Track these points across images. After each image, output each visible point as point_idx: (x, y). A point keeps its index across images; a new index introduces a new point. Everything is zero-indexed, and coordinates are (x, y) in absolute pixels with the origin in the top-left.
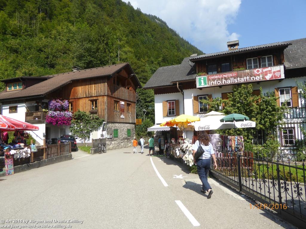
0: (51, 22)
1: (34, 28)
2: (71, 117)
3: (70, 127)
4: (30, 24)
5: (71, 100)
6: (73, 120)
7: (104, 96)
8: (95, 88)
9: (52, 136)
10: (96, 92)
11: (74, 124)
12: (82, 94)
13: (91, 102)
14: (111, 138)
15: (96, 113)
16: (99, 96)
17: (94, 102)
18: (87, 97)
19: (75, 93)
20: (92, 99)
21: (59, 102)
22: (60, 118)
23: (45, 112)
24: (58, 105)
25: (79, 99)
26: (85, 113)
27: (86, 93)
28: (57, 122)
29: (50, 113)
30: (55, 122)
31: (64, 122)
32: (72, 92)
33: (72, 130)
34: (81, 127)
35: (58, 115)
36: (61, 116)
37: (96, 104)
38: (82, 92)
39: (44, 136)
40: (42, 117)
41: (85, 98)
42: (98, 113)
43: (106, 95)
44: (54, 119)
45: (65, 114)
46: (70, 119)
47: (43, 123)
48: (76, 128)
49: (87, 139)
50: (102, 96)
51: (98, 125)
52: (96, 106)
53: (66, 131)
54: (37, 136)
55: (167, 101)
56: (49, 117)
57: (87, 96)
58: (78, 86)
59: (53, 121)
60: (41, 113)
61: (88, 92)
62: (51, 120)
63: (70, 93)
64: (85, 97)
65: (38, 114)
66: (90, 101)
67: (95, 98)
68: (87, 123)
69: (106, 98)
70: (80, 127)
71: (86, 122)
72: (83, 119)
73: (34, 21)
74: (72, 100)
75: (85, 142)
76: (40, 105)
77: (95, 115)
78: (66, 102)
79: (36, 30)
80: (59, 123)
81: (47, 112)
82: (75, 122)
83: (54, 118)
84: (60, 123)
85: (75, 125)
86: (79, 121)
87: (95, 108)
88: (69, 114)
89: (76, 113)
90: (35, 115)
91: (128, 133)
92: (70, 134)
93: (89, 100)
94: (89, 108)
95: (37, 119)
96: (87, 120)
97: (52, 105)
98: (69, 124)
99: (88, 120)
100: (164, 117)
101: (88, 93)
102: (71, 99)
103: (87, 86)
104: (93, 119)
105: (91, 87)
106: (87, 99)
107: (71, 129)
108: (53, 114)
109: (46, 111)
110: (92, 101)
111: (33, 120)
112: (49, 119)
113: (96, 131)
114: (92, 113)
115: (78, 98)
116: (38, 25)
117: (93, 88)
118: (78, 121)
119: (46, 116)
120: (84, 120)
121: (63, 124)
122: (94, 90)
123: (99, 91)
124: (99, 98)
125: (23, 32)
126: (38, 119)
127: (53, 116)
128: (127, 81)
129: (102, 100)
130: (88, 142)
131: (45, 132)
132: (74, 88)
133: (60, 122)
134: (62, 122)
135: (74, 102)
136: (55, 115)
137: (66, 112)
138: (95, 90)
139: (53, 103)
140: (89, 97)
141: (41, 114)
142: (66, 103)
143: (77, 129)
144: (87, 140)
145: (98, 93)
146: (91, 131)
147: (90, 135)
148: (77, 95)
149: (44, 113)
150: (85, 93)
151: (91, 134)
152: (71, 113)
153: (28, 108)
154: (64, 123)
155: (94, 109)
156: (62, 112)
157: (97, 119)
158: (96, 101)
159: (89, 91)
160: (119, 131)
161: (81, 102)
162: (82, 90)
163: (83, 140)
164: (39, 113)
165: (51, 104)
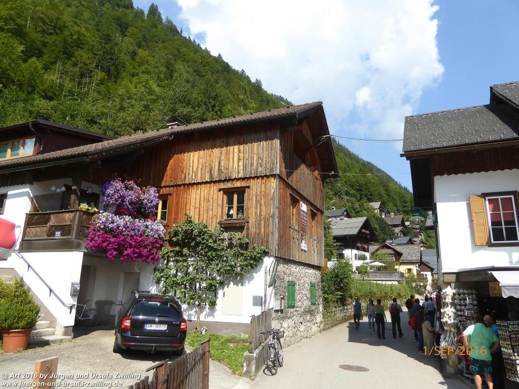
0: (117, 82)
1: (86, 89)
2: (161, 239)
3: (155, 270)
4: (79, 84)
5: (164, 189)
6: (166, 249)
7: (267, 176)
8: (241, 155)
9: (99, 294)
10: (245, 167)
11: (168, 261)
12: (199, 172)
13: (225, 197)
14: (282, 311)
15: (240, 228)
16: (254, 178)
17: (235, 197)
18: (215, 182)
19: (179, 169)
20: (229, 185)
21: (132, 189)
22: (132, 236)
23: (87, 213)
24: (131, 196)
25: (188, 188)
26: (206, 227)
27: (211, 170)
28: (120, 248)
29: (104, 217)
30: (115, 250)
31: (140, 251)
32: (169, 167)
33: (162, 276)
34: (191, 269)
35: (125, 226)
36: (134, 230)
37: (241, 201)
38: (200, 166)
39: (73, 295)
40: (75, 227)
41: (206, 183)
42: (248, 229)
43: (273, 176)
44: (112, 240)
45: (147, 226)
46: (158, 243)
47: (77, 247)
48: (173, 272)
49: (207, 310)
50: (262, 177)
51: (247, 266)
52: (240, 209)
53: (142, 280)
54: (51, 291)
55: (484, 195)
56: (99, 231)
57: (216, 178)
58: (188, 152)
59: (108, 244)
60: (75, 216)
61: (217, 167)
62: (103, 242)
63: (165, 170)
64: (208, 179)
65: (63, 219)
66: (222, 192)
67: (238, 184)
68: (211, 260)
69: (274, 183)
70: (188, 269)
71: (209, 254)
72: (197, 244)
73: (88, 80)
74: (168, 188)
75: (198, 317)
76: (75, 190)
77: (238, 235)
78: (152, 191)
79: (88, 94)
80: (126, 252)
81: (95, 213)
82: (172, 254)
83: (114, 237)
84: (127, 255)
85: (171, 264)
86: (185, 251)
87: (237, 214)
88: (156, 227)
89: (180, 226)
90: (53, 221)
91: (311, 295)
92: (153, 290)
93: (220, 190)
94: (220, 214)
95: (58, 234)
96: (211, 249)
97: (112, 192)
98: (152, 259)
99: (216, 250)
100: (476, 246)
101: (219, 170)
102: (165, 187)
103: (216, 151)
104: (231, 246)
105: (227, 154)
106: (214, 188)
107: (158, 274)
108: (113, 222)
109: (92, 211)
110: (229, 193)
111: (46, 237)
112: (96, 238)
113: (236, 283)
114: (227, 227)
115: (184, 185)
116: (92, 86)
117: (236, 155)
118: (181, 252)
119: (88, 228)
120: (202, 249)
121: (136, 257)
122: (236, 159)
123: (252, 164)
124: (252, 183)
125: (65, 96)
126: (62, 235)
127: (111, 230)
128: (309, 153)
129: (263, 189)
130: (210, 319)
131: (77, 279)
132: (176, 156)
133: (129, 251)
134: (134, 252)
135: (174, 194)
136: (118, 227)
137: (149, 223)
138: (239, 159)
139: (116, 188)
140: (220, 181)
141: (73, 221)
142: (150, 195)
143: (175, 275)
144: (204, 313)
145: (248, 169)
146: (222, 284)
147: (216, 296)
148: (183, 176)
149: (84, 216)
150: (208, 169)
151: (220, 292)
152: (162, 228)
153: (38, 201)
154: (140, 255)
155: (235, 217)
156: (137, 220)
157: (244, 246)
158: (241, 192)
159: (222, 163)
160: (297, 287)
161: (193, 195)
162: (201, 160)
163: (192, 312)
164: (67, 216)
165: (110, 191)
